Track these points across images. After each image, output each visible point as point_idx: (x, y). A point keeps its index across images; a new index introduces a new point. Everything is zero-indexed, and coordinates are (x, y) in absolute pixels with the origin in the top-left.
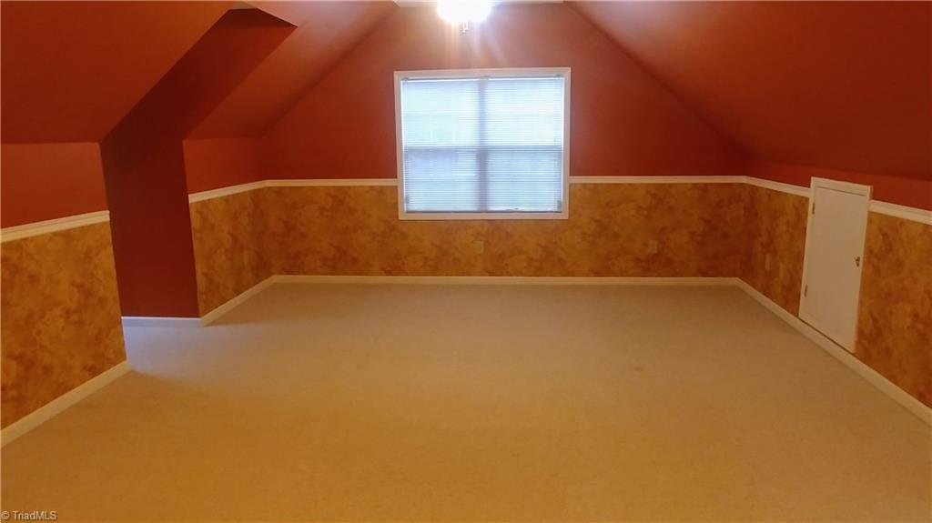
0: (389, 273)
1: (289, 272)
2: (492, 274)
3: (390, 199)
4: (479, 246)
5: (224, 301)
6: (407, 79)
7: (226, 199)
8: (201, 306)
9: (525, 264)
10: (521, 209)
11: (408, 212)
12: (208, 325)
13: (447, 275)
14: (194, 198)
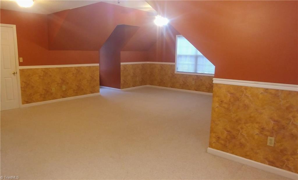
0: (172, 87)
1: (151, 85)
2: (196, 90)
3: (173, 68)
4: (193, 82)
5: (129, 87)
6: (180, 37)
7: (133, 65)
8: (121, 87)
9: (205, 89)
10: (205, 73)
11: (178, 72)
12: (123, 91)
13: (185, 89)
14: (122, 64)
